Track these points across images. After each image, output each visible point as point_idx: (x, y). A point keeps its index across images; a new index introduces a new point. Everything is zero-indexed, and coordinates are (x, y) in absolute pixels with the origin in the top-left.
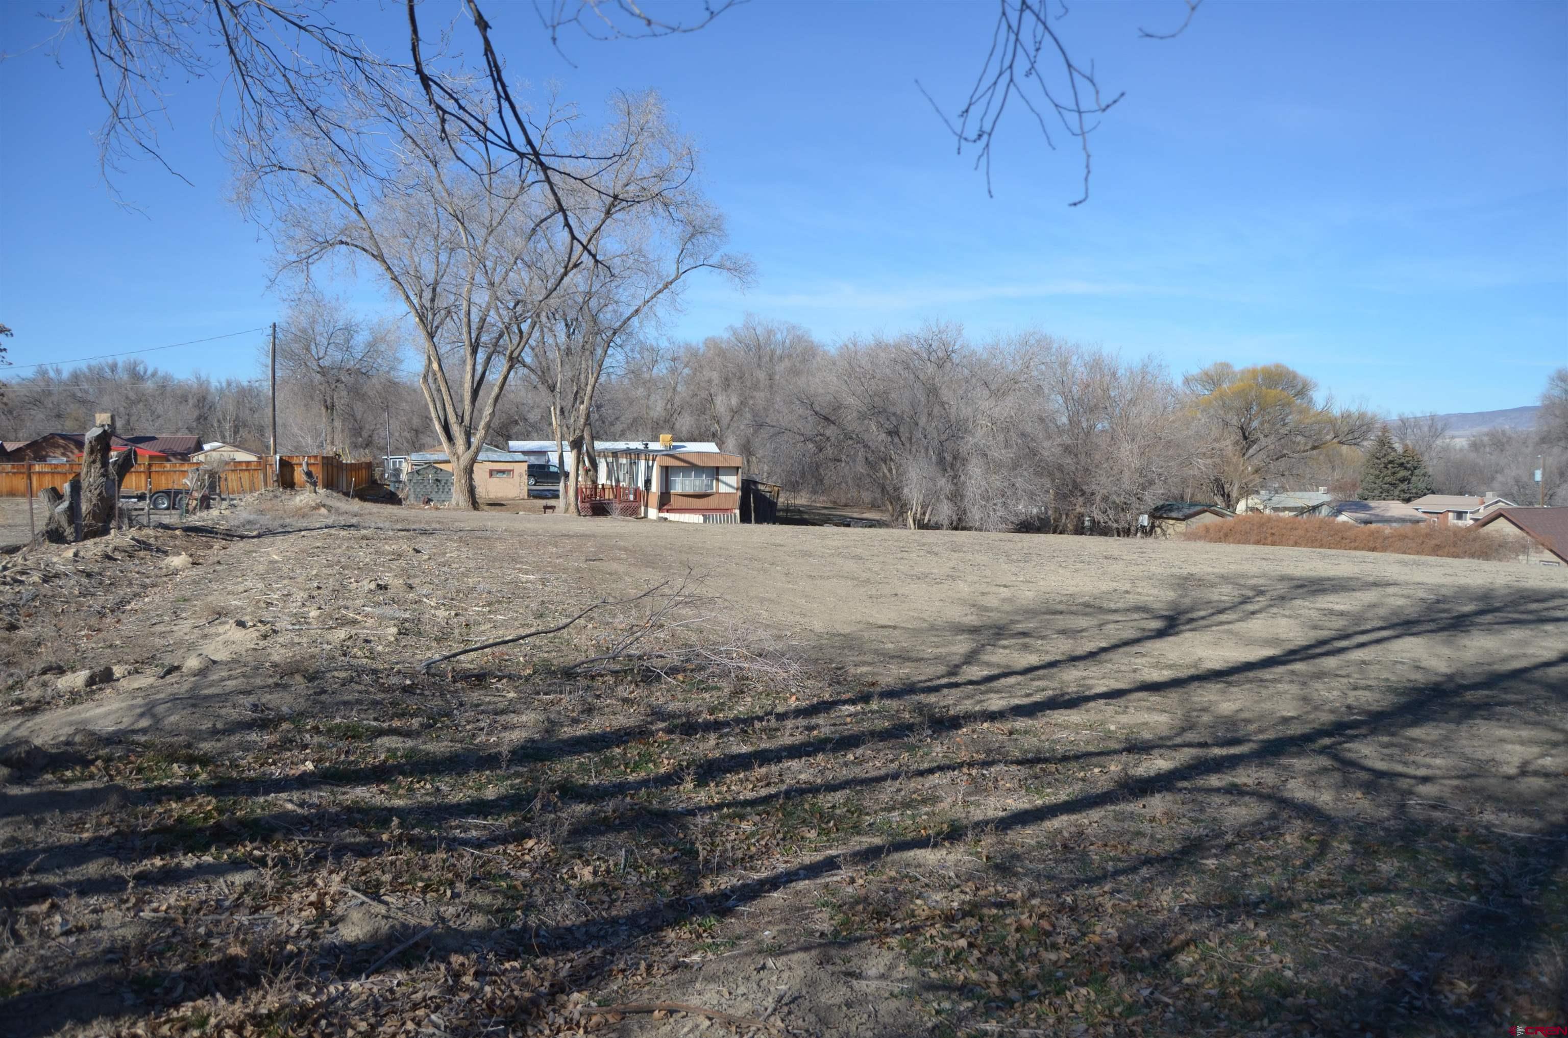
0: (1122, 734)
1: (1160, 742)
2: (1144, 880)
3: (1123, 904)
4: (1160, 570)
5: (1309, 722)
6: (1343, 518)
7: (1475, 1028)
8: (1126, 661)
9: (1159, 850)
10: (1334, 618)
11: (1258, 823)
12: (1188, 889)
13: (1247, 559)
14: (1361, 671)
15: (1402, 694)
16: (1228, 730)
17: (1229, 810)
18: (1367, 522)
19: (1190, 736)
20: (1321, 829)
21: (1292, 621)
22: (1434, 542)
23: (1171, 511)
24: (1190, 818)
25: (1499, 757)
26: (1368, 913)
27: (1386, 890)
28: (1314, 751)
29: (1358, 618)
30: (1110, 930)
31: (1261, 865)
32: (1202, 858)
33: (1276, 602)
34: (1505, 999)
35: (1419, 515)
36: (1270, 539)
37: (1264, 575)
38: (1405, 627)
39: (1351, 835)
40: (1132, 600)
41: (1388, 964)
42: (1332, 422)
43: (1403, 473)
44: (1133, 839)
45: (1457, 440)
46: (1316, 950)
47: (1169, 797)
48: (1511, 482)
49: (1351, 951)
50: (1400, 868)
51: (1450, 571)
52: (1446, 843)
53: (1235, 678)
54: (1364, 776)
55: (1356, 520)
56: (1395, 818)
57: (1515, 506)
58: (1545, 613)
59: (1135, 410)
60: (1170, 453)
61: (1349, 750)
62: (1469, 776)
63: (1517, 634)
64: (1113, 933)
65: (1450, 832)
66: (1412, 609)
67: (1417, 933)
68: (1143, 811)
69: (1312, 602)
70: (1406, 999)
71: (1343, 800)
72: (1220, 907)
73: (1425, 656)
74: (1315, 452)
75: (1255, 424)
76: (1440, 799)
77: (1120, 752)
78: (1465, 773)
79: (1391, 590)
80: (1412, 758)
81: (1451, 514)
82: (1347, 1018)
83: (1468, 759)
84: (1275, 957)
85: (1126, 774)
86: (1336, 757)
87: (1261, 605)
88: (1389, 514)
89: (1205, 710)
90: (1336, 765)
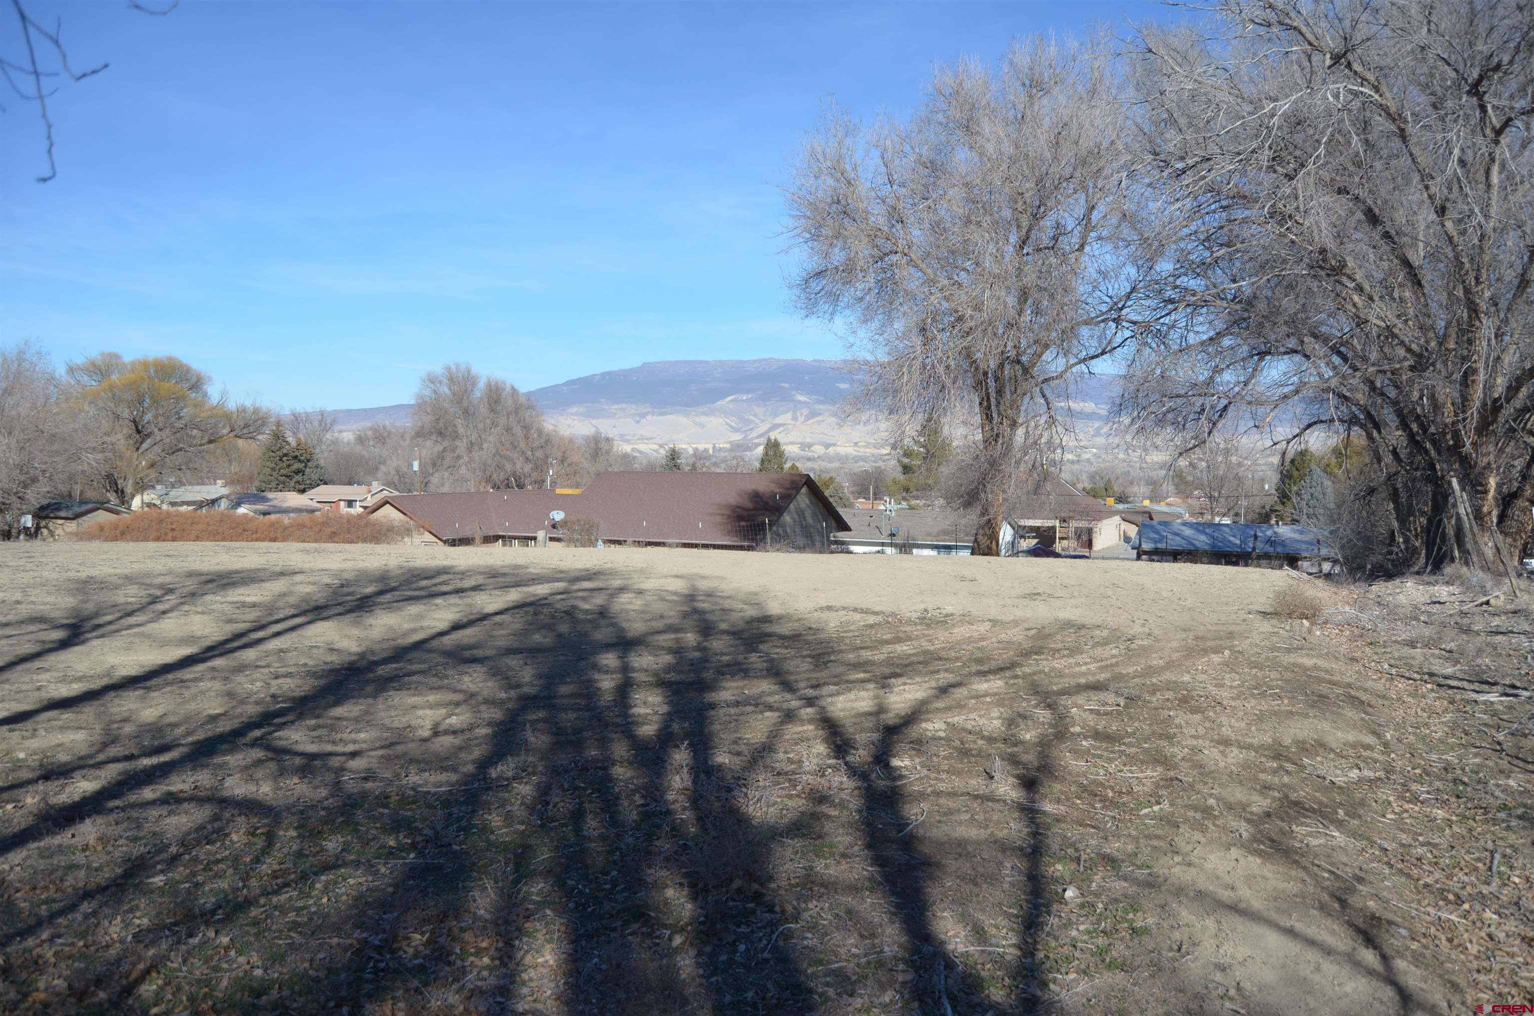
0: (36, 759)
1: (81, 763)
2: (86, 917)
3: (67, 949)
4: (54, 575)
5: (237, 717)
6: (242, 510)
7: (433, 972)
8: (27, 679)
9: (98, 880)
10: (247, 610)
11: (201, 828)
12: (138, 914)
13: (150, 557)
14: (280, 660)
15: (321, 677)
16: (154, 738)
17: (167, 821)
18: (265, 514)
19: (113, 751)
20: (265, 821)
21: (205, 617)
22: (329, 530)
23: (59, 510)
24: (127, 838)
25: (413, 723)
26: (323, 892)
27: (335, 867)
28: (245, 745)
29: (270, 608)
30: (56, 982)
31: (211, 870)
32: (148, 877)
33: (187, 599)
34: (453, 939)
35: (314, 504)
36: (170, 535)
37: (170, 573)
38: (316, 612)
39: (294, 820)
40: (24, 610)
41: (349, 936)
42: (228, 416)
43: (297, 466)
44: (66, 875)
45: (345, 434)
46: (280, 942)
47: (100, 820)
48: (393, 472)
49: (313, 933)
50: (344, 843)
51: (348, 556)
52: (382, 810)
53: (154, 682)
54: (298, 761)
55: (255, 512)
56: (333, 796)
57: (397, 493)
58: (434, 589)
59: (10, 401)
60: (55, 447)
61: (280, 739)
62: (392, 744)
63: (414, 609)
64: (60, 984)
65: (383, 799)
66: (320, 595)
67: (370, 900)
68: (73, 841)
69: (223, 596)
70: (371, 964)
71: (281, 788)
72: (176, 924)
73: (337, 638)
74: (212, 446)
75: (148, 417)
76: (369, 770)
77: (34, 781)
78: (387, 743)
79: (298, 578)
80: (339, 736)
81: (342, 503)
82: (322, 999)
83: (388, 729)
84: (241, 959)
85: (47, 804)
86: (268, 748)
87: (172, 603)
88: (286, 505)
89: (126, 720)
90: (270, 755)
